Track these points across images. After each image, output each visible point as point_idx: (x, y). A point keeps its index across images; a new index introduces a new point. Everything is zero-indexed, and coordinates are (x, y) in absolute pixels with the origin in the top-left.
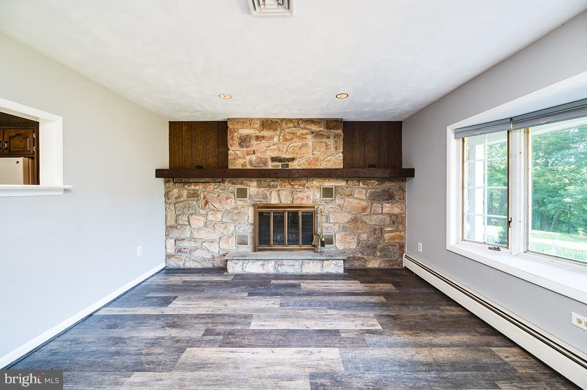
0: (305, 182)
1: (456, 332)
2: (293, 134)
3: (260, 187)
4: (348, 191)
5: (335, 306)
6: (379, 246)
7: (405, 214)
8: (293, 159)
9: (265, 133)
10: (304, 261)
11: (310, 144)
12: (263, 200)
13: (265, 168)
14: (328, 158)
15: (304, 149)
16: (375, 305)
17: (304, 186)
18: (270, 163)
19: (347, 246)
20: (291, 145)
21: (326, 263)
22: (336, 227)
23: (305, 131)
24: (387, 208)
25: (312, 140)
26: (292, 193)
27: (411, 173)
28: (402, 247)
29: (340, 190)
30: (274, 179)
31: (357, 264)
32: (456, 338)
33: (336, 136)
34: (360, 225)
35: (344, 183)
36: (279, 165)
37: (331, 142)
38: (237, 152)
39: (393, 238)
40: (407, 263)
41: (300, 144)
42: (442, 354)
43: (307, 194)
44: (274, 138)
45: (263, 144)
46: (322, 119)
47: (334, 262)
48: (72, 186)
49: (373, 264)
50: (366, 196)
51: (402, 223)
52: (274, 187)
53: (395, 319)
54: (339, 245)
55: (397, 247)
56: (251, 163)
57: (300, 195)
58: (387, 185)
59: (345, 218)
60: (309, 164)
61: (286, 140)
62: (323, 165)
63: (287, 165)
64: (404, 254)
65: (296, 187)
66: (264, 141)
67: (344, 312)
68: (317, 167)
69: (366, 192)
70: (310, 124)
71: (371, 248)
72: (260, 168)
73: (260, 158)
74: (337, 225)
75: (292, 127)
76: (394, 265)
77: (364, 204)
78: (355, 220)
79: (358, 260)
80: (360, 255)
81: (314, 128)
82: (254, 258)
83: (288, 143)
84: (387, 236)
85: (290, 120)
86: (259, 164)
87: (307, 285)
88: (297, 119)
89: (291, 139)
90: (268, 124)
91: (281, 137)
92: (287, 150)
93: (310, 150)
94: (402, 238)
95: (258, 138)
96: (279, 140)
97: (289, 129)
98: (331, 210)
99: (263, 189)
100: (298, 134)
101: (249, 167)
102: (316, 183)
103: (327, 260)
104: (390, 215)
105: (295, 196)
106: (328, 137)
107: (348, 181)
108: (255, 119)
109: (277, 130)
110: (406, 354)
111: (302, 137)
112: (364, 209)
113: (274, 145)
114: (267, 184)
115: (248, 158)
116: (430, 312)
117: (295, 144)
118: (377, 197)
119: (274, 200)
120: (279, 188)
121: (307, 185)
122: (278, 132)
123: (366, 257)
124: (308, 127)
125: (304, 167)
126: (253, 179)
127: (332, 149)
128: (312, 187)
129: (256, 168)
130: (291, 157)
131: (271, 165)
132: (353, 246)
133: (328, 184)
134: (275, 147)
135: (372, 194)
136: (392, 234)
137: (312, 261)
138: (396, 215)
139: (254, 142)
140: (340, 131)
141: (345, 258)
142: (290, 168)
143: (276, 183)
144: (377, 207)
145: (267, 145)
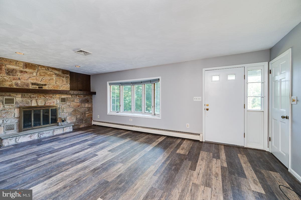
0: (52, 95)
1: (112, 131)
2: (45, 73)
3: (24, 98)
4: (72, 99)
5: (80, 137)
6: (84, 119)
7: (92, 107)
8: (45, 85)
9: (27, 70)
11: (55, 79)
12: (27, 104)
13: (28, 88)
14: (63, 86)
15: (51, 81)
16: (92, 133)
17: (51, 97)
18: (31, 86)
19: (72, 121)
20: (44, 78)
21: (65, 129)
22: (67, 114)
23: (52, 73)
24: (87, 105)
25: (55, 77)
26: (45, 101)
27: (95, 93)
28: (92, 118)
29: (69, 99)
30: (33, 94)
31: (76, 127)
32: (113, 132)
33: (66, 77)
34: (77, 112)
35: (70, 96)
36: (37, 87)
37: (64, 79)
38: (5, 78)
39: (88, 116)
40: (93, 123)
41: (49, 78)
42: (112, 134)
43: (53, 101)
44: (34, 74)
45: (26, 76)
46: (60, 69)
47: (68, 127)
49: (82, 126)
50: (79, 101)
51: (92, 110)
52: (33, 97)
54: (69, 121)
55: (90, 119)
56: (17, 84)
57: (49, 101)
58: (87, 97)
59: (71, 110)
60: (54, 88)
61: (41, 75)
62: (61, 89)
63: (42, 88)
64: (92, 121)
65: (47, 98)
66: (26, 74)
67: (84, 137)
68: (58, 89)
69: (79, 100)
70: (55, 70)
71: (81, 120)
72: (24, 88)
73: (24, 82)
74: (67, 113)
75: (44, 70)
76: (89, 125)
77: (78, 104)
78: (75, 111)
79: (76, 125)
80: (77, 124)
81: (57, 72)
82: (25, 134)
83: (42, 77)
84: (87, 115)
85: (44, 67)
86: (23, 85)
87: (61, 137)
88: (47, 67)
89: (44, 75)
90: (27, 65)
91: (38, 74)
92: (42, 80)
93: (55, 82)
94: (92, 115)
95: (21, 72)
96: (37, 75)
97: (42, 71)
98: (65, 107)
99: (26, 99)
100: (48, 73)
101: (15, 87)
102: (58, 96)
103: (66, 127)
104: (88, 108)
105: (46, 102)
106: (63, 77)
107: (72, 95)
108: (19, 61)
109: (35, 69)
110: (106, 136)
111: (50, 75)
112: (78, 106)
114: (29, 96)
115: (14, 81)
116: (106, 130)
117: (46, 78)
118: (83, 102)
119: (34, 104)
120: (37, 98)
121: (53, 97)
122: (36, 71)
123: (79, 124)
124: (53, 71)
125: (51, 89)
126: (18, 93)
127: (65, 83)
128: (56, 98)
129: (20, 88)
130: (44, 83)
131: (31, 87)
132: (74, 121)
133: (63, 96)
134: (34, 78)
135: (81, 100)
136: (88, 114)
137: (58, 129)
138: (90, 108)
139: (19, 74)
140: (68, 75)
141: (73, 125)
142: (43, 89)
143: (35, 96)
144: (83, 105)
145: (29, 76)
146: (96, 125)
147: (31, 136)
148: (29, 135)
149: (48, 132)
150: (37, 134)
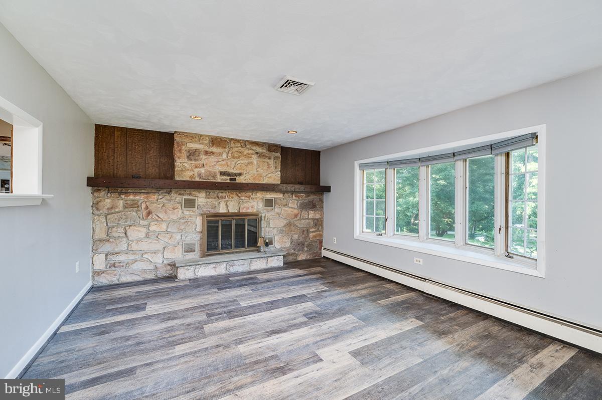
0: (250, 194)
1: (366, 283)
2: (240, 153)
3: (208, 198)
4: (284, 202)
5: (292, 284)
6: (306, 243)
7: (323, 218)
8: (240, 174)
9: (214, 149)
10: (252, 260)
11: (255, 163)
12: (212, 210)
13: (214, 181)
14: (270, 175)
15: (250, 167)
16: (317, 279)
17: (249, 197)
18: (219, 176)
19: (283, 245)
20: (239, 162)
21: (270, 259)
22: (275, 231)
23: (250, 152)
24: (312, 214)
25: (256, 160)
26: (239, 204)
27: (328, 189)
28: (321, 242)
29: (278, 201)
30: (222, 191)
31: (291, 258)
32: (367, 285)
33: (276, 158)
34: (293, 228)
35: (281, 196)
36: (227, 179)
37: (271, 162)
38: (185, 164)
39: (315, 237)
40: (325, 253)
41: (247, 162)
43: (253, 204)
44: (223, 155)
45: (212, 159)
46: (264, 143)
47: (276, 257)
48: (53, 195)
49: (302, 257)
50: (297, 205)
51: (322, 225)
52: (222, 197)
53: (333, 283)
54: (277, 245)
55: (318, 243)
56: (200, 175)
57: (246, 205)
58: (312, 197)
59: (282, 223)
60: (254, 179)
61: (234, 157)
62: (265, 181)
63: (235, 180)
64: (323, 248)
65: (243, 198)
66: (213, 156)
67: (301, 286)
68: (260, 182)
69: (297, 203)
70: (255, 146)
71: (300, 245)
72: (209, 181)
73: (209, 171)
74: (276, 229)
75: (239, 147)
76: (316, 256)
77: (296, 211)
78: (289, 225)
79: (291, 255)
80: (293, 251)
81: (259, 150)
82: (207, 262)
83: (235, 160)
84: (311, 235)
85: (238, 141)
86: (208, 176)
87: (260, 276)
88: (244, 141)
89: (239, 157)
90: (217, 141)
91: (230, 155)
92: (235, 166)
93: (255, 167)
94: (321, 236)
95: (206, 153)
96: (228, 157)
97: (236, 148)
98: (271, 217)
99: (212, 200)
100: (245, 153)
101: (197, 179)
102: (259, 195)
103: (271, 256)
104: (314, 219)
105: (242, 206)
106: (270, 158)
107: (284, 194)
108: (204, 135)
109: (225, 147)
110: (348, 295)
111: (248, 156)
112: (296, 216)
113: (223, 160)
114: (216, 195)
115: (196, 170)
116: (349, 277)
117: (242, 162)
118: (306, 206)
119: (222, 210)
120: (227, 199)
121: (252, 196)
122: (227, 150)
123: (297, 253)
124: (253, 148)
125: (250, 182)
126: (201, 190)
127: (273, 168)
128: (256, 198)
129: (205, 181)
130: (239, 172)
131: (219, 179)
132: (288, 244)
133: (269, 196)
134: (224, 163)
135: (301, 204)
136: (314, 234)
137: (259, 259)
138: (317, 220)
139: (203, 157)
140: (278, 154)
141: (285, 254)
142: (237, 181)
143: (224, 194)
144: (304, 214)
145: (216, 160)
146: (330, 259)
147: (215, 267)
148: (213, 265)
149: (241, 262)
150: (225, 264)
